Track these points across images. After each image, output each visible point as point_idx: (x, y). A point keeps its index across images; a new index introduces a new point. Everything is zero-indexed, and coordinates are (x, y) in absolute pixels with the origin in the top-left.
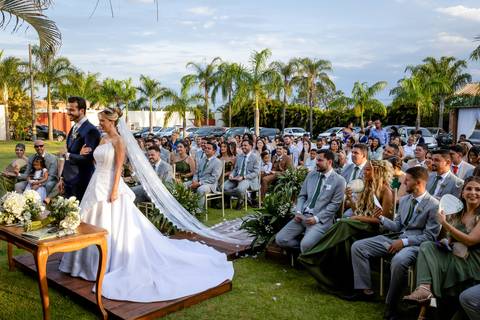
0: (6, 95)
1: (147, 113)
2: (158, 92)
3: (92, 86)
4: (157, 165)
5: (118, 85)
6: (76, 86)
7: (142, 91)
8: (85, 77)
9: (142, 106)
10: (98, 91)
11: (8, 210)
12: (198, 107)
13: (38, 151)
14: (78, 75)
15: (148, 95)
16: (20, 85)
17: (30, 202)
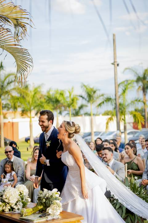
1: (87, 118)
2: (98, 98)
3: (38, 96)
4: (111, 164)
5: (62, 94)
6: (23, 97)
7: (83, 98)
8: (32, 88)
9: (82, 112)
10: (43, 100)
11: (6, 201)
12: (136, 110)
13: (8, 155)
15: (88, 101)
17: (21, 194)
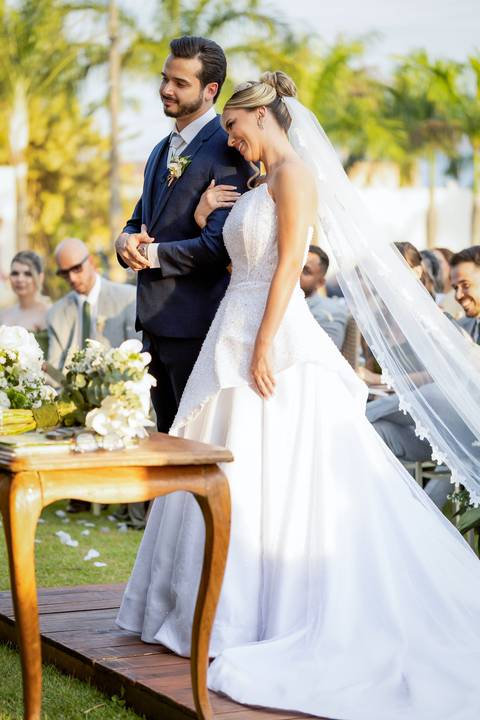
0: (20, 126)
3: (342, 87)
5: (441, 75)
8: (319, 51)
10: (368, 104)
14: (291, 45)
16: (70, 88)
17: (9, 362)
